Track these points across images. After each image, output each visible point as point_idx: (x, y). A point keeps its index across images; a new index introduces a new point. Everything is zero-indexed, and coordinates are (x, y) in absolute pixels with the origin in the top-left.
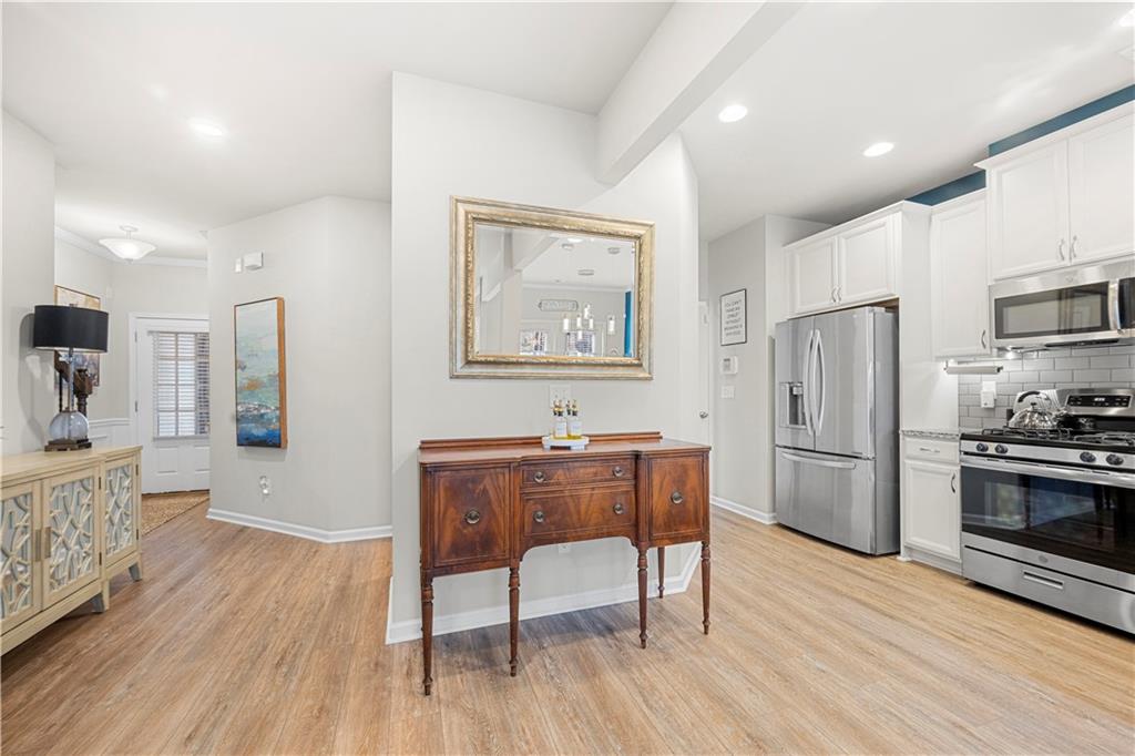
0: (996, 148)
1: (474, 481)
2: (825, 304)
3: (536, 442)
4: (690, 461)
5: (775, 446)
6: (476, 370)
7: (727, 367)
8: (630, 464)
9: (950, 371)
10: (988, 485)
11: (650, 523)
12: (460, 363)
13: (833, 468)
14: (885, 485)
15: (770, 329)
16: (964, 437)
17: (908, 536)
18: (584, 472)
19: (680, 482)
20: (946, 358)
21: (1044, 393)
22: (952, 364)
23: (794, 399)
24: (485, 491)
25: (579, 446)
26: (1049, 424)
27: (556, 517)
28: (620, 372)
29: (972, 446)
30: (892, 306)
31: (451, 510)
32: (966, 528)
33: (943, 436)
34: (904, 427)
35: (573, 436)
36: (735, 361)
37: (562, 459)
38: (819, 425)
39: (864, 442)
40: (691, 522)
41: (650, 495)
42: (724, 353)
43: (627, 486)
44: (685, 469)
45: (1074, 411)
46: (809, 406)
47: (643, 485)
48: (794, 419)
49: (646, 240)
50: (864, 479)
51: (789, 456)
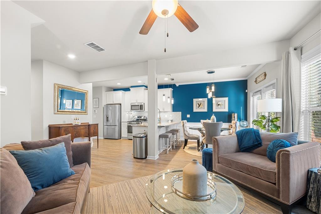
0: (132, 87)
1: (67, 129)
2: (112, 103)
3: (72, 124)
4: (96, 125)
5: (104, 125)
6: (59, 113)
7: (95, 112)
8: (88, 126)
9: (127, 114)
10: (130, 127)
11: (91, 134)
12: (56, 111)
13: (113, 128)
14: (120, 129)
15: (103, 106)
16: (128, 122)
17: (122, 136)
18: (82, 127)
19: (95, 128)
20: (127, 112)
21: (135, 116)
22: (128, 113)
23: (107, 117)
24: (69, 130)
25: (80, 124)
26: (135, 120)
27: (78, 134)
28: (83, 113)
29: (128, 123)
30: (120, 104)
31: (64, 133)
32: (128, 133)
33: (126, 122)
34: (122, 121)
35: (79, 123)
36: (96, 111)
37: (77, 126)
38: (111, 122)
39: (117, 124)
40: (96, 134)
41: (91, 130)
42: (94, 109)
43: (88, 129)
44: (95, 127)
45: (138, 118)
46: (110, 119)
47: (90, 129)
48: (107, 121)
49: (87, 93)
50: (117, 128)
51: (106, 127)
